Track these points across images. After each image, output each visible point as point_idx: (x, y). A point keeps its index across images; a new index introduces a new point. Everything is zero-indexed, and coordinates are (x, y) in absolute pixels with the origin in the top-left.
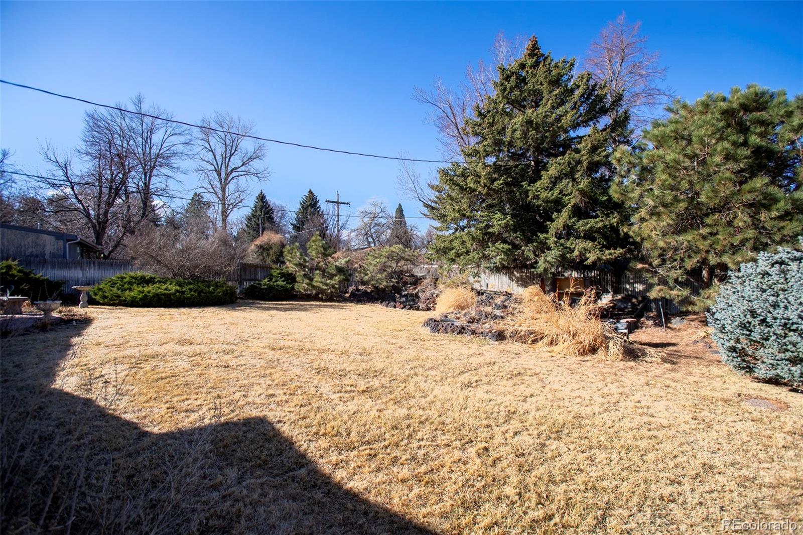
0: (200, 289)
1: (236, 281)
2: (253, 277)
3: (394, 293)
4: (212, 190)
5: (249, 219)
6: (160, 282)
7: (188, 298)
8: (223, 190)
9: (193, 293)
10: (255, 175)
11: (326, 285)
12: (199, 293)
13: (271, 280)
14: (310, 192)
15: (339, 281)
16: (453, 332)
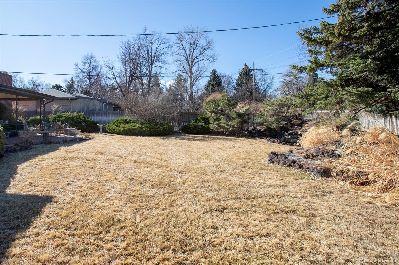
0: (151, 127)
1: (177, 122)
2: (187, 120)
3: (284, 132)
4: (184, 71)
5: (207, 86)
6: (133, 122)
7: (144, 131)
8: (191, 71)
9: (147, 128)
10: (208, 59)
11: (228, 125)
12: (150, 129)
13: (196, 122)
14: (246, 65)
15: (238, 123)
16: (284, 164)
